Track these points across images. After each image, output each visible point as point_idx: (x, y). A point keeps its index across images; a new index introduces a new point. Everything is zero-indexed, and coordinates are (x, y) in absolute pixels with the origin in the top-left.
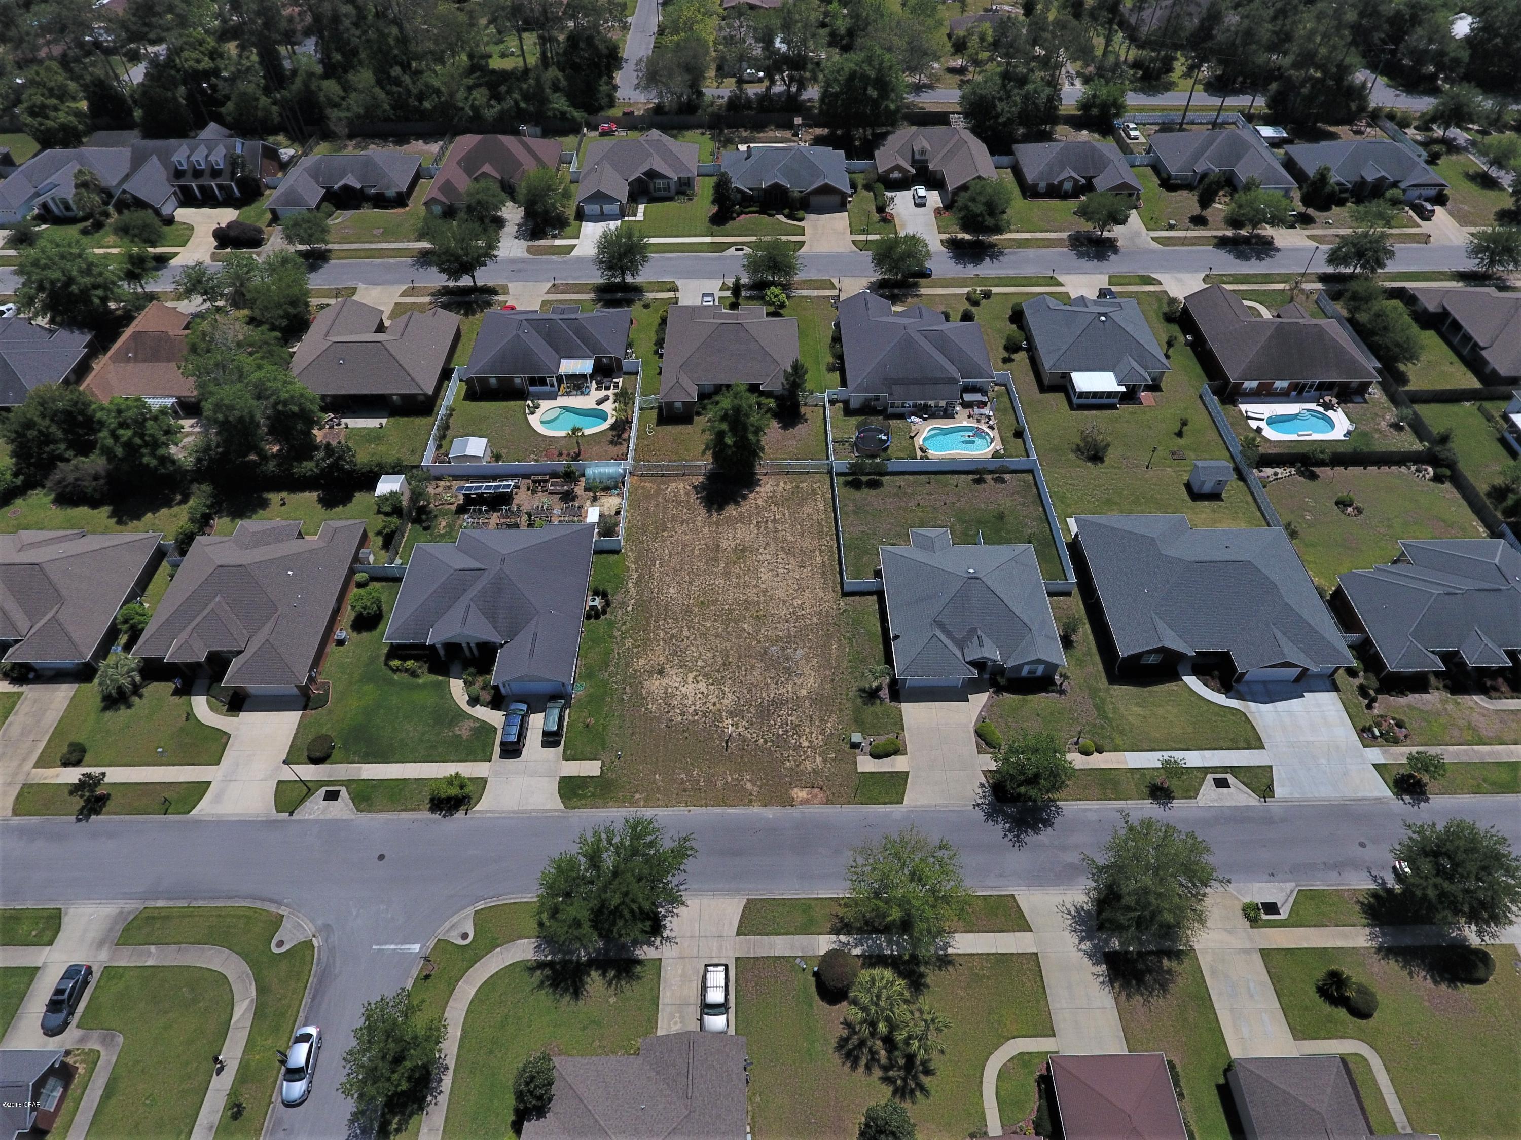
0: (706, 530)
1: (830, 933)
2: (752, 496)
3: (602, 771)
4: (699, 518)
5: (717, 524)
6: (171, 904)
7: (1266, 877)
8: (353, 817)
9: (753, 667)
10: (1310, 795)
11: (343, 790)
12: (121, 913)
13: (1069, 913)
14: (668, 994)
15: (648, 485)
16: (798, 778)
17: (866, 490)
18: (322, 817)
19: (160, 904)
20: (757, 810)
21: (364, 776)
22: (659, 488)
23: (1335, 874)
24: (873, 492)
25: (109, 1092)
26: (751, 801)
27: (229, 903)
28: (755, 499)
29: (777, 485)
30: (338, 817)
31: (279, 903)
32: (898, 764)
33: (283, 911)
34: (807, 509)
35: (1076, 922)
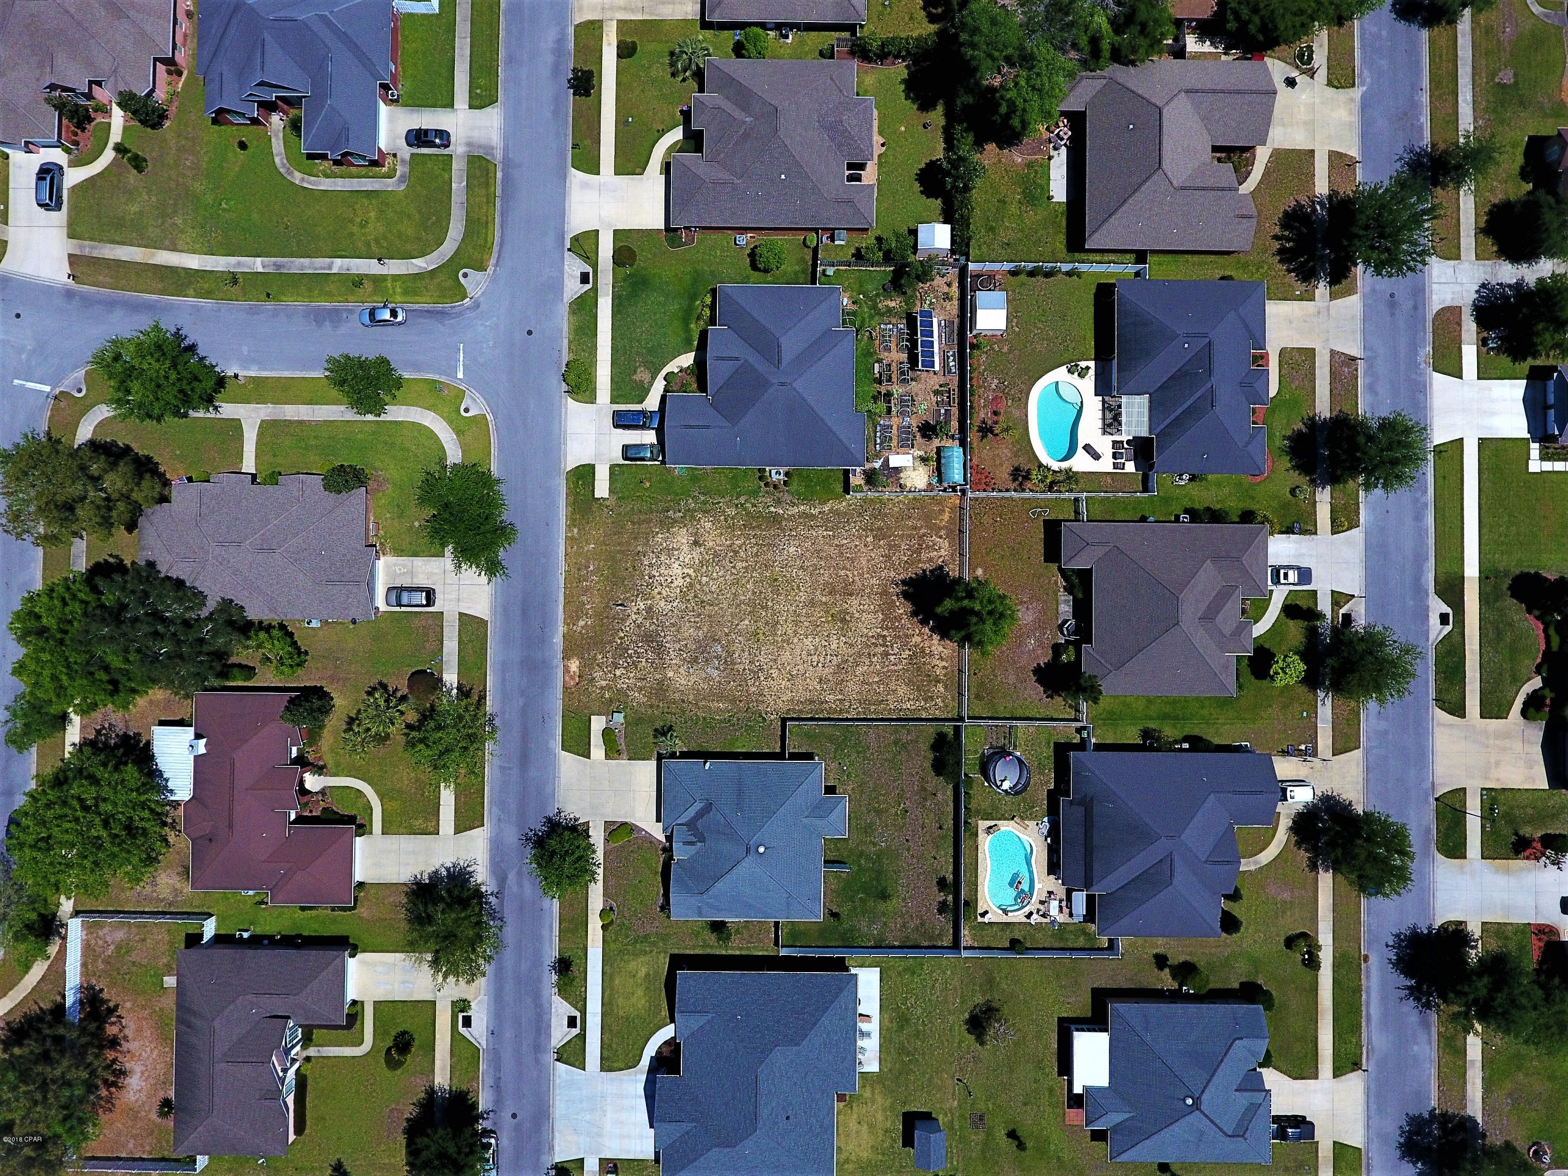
0: (874, 581)
1: (458, 682)
2: (926, 630)
3: (599, 499)
4: (892, 574)
5: (884, 593)
6: (499, 181)
7: (492, 1028)
8: (565, 301)
9: (699, 628)
10: (557, 1092)
11: (589, 286)
12: (493, 148)
13: (468, 866)
14: (420, 564)
15: (946, 517)
16: (587, 665)
17: (932, 756)
18: (566, 276)
19: (499, 175)
20: (561, 629)
21: (601, 301)
22: (940, 528)
23: (492, 1084)
24: (928, 764)
25: (369, 194)
26: (568, 625)
27: (497, 226)
28: (920, 634)
29: (941, 659)
30: (565, 289)
31: (496, 265)
32: (598, 751)
33: (490, 270)
34: (902, 690)
35: (461, 869)
